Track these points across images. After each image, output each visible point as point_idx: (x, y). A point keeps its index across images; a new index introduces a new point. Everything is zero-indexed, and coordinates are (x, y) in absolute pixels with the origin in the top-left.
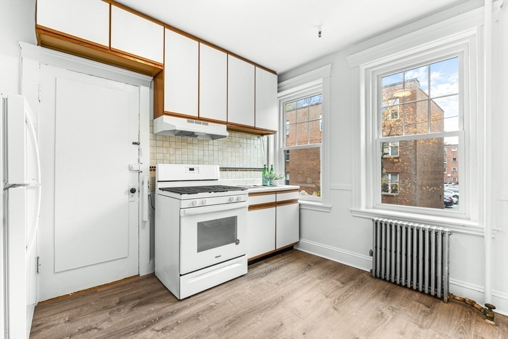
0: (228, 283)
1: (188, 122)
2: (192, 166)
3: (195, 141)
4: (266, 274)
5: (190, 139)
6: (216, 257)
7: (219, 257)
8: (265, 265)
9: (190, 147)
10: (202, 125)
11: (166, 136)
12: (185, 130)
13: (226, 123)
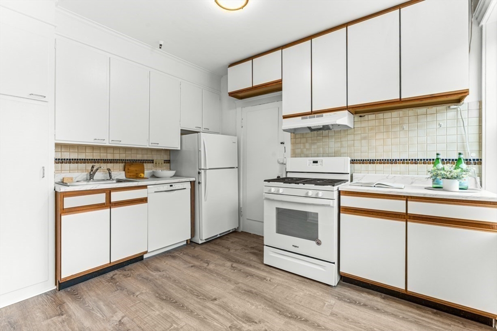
0: (303, 279)
1: (302, 119)
2: (315, 159)
3: (331, 133)
4: (350, 302)
5: (325, 132)
6: (293, 246)
7: (296, 247)
8: (379, 299)
9: (326, 140)
10: (308, 119)
11: (303, 134)
12: (289, 128)
13: (347, 108)
